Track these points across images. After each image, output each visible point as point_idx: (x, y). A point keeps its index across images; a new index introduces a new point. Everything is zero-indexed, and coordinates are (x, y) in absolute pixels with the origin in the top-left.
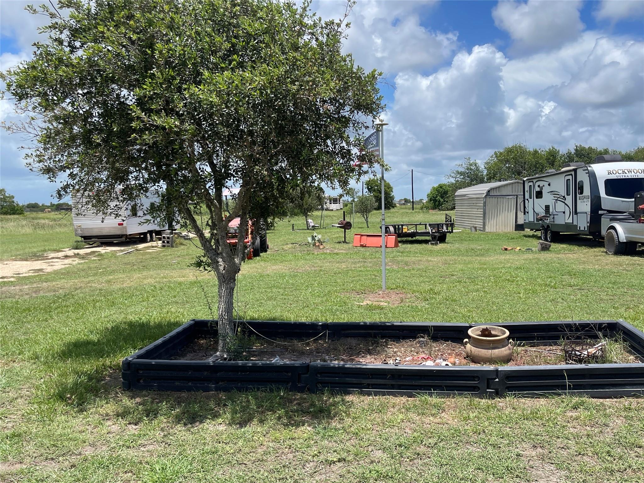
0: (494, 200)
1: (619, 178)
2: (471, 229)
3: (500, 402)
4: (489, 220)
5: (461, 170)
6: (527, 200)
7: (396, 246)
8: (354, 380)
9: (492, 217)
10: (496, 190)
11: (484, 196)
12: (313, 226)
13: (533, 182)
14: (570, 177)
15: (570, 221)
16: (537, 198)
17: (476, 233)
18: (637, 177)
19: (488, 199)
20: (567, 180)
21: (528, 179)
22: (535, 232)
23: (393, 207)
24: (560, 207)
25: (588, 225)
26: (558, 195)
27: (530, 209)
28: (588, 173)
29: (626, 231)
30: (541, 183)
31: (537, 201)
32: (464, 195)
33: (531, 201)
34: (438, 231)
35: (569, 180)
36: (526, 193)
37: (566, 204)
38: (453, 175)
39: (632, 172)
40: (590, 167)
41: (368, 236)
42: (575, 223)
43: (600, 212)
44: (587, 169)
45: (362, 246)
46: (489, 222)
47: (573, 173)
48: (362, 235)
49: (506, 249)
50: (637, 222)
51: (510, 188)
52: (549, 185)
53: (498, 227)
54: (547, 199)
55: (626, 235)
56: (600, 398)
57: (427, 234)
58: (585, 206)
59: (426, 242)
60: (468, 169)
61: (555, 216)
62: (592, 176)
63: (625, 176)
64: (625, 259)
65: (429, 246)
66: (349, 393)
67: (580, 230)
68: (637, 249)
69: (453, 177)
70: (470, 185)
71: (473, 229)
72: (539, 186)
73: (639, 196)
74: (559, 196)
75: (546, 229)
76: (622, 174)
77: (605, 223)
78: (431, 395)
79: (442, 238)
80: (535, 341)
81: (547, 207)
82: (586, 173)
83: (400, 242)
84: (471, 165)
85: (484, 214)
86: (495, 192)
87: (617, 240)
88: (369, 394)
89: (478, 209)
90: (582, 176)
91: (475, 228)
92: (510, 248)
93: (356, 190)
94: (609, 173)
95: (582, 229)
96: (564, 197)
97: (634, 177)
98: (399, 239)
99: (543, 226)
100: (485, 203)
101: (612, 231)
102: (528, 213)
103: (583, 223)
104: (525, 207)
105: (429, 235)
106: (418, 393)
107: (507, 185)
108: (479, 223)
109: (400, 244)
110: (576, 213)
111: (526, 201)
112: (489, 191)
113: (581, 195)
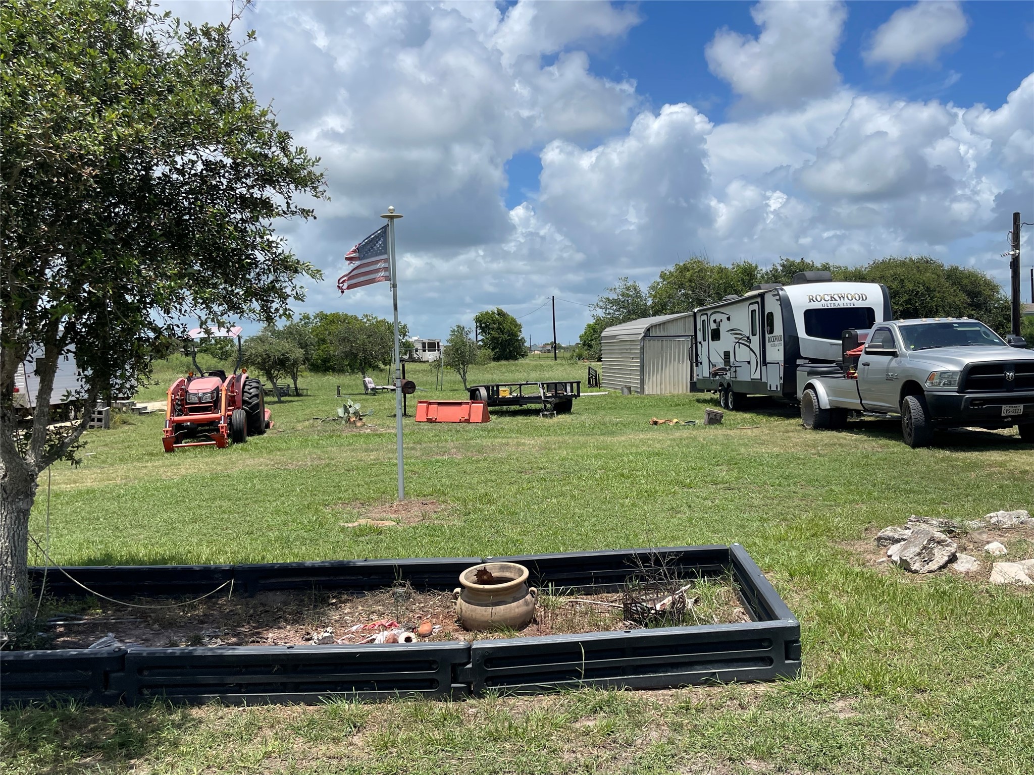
0: (656, 344)
1: (826, 307)
2: (622, 389)
3: (471, 707)
4: (649, 375)
5: (613, 296)
6: (700, 343)
7: (485, 419)
8: (210, 679)
9: (653, 371)
10: (660, 328)
11: (640, 337)
12: (373, 389)
13: (707, 314)
14: (755, 307)
15: (757, 376)
16: (713, 340)
17: (630, 396)
18: (852, 306)
19: (647, 341)
20: (752, 311)
21: (700, 311)
22: (714, 393)
23: (523, 356)
24: (743, 354)
25: (782, 381)
26: (741, 334)
27: (703, 358)
28: (780, 300)
29: (831, 391)
30: (718, 317)
31: (714, 344)
32: (614, 337)
33: (705, 344)
34: (556, 396)
35: (755, 310)
36: (698, 331)
37: (751, 349)
38: (601, 304)
39: (846, 298)
40: (782, 290)
41: (440, 404)
42: (764, 380)
43: (799, 362)
44: (778, 294)
45: (430, 421)
46: (649, 378)
47: (759, 300)
48: (430, 403)
49: (655, 423)
50: (844, 377)
51: (681, 324)
52: (728, 319)
53: (663, 386)
54: (727, 342)
55: (831, 398)
56: (650, 689)
57: (537, 399)
58: (776, 353)
59: (536, 412)
60: (623, 295)
61: (737, 368)
62: (785, 304)
63: (834, 305)
64: (827, 436)
65: (538, 420)
66: (199, 703)
67: (771, 391)
68: (848, 420)
69: (601, 308)
70: (626, 320)
71: (626, 390)
72: (715, 321)
73: (847, 336)
74: (740, 337)
75: (726, 389)
76: (829, 302)
77: (802, 378)
78: (350, 699)
79: (563, 406)
80: (592, 585)
81: (727, 354)
82: (777, 300)
83: (492, 413)
84: (628, 289)
85: (642, 366)
86: (658, 332)
87: (817, 407)
88: (238, 703)
89: (633, 358)
90: (772, 306)
91: (629, 388)
92: (661, 421)
93: (466, 330)
94: (811, 300)
95: (774, 388)
96: (748, 338)
97: (849, 306)
98: (490, 409)
99: (721, 385)
100: (642, 348)
101: (810, 391)
102: (701, 363)
103: (774, 380)
104: (697, 355)
105: (539, 401)
106: (328, 698)
107: (676, 320)
108: (635, 382)
109: (493, 417)
110: (764, 363)
111: (699, 346)
112: (648, 330)
113: (771, 335)
